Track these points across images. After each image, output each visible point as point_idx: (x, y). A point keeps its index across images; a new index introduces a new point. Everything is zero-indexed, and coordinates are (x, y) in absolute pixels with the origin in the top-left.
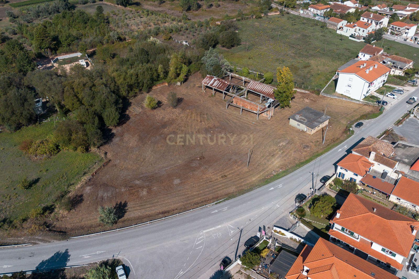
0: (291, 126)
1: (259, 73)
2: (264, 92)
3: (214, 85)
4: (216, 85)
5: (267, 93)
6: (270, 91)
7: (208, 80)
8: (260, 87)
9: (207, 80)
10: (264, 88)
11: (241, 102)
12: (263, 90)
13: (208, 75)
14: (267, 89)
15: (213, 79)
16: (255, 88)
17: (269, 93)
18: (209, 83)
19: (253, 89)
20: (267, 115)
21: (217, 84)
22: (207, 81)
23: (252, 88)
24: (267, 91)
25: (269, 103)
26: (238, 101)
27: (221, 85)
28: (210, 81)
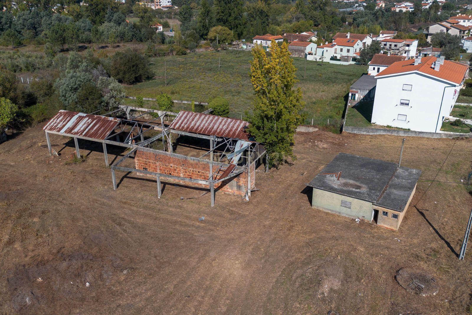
1: (197, 103)
2: (218, 131)
3: (76, 130)
4: (82, 129)
5: (227, 131)
6: (233, 127)
7: (61, 121)
8: (204, 122)
9: (58, 121)
10: (215, 124)
11: (158, 164)
12: (215, 127)
13: (62, 111)
14: (223, 123)
15: (76, 117)
16: (192, 124)
17: (231, 133)
18: (64, 126)
19: (188, 128)
20: (239, 187)
21: (85, 125)
22: (59, 123)
23: (183, 127)
24: (225, 127)
25: (239, 152)
26: (149, 162)
27: (97, 126)
28: (66, 121)
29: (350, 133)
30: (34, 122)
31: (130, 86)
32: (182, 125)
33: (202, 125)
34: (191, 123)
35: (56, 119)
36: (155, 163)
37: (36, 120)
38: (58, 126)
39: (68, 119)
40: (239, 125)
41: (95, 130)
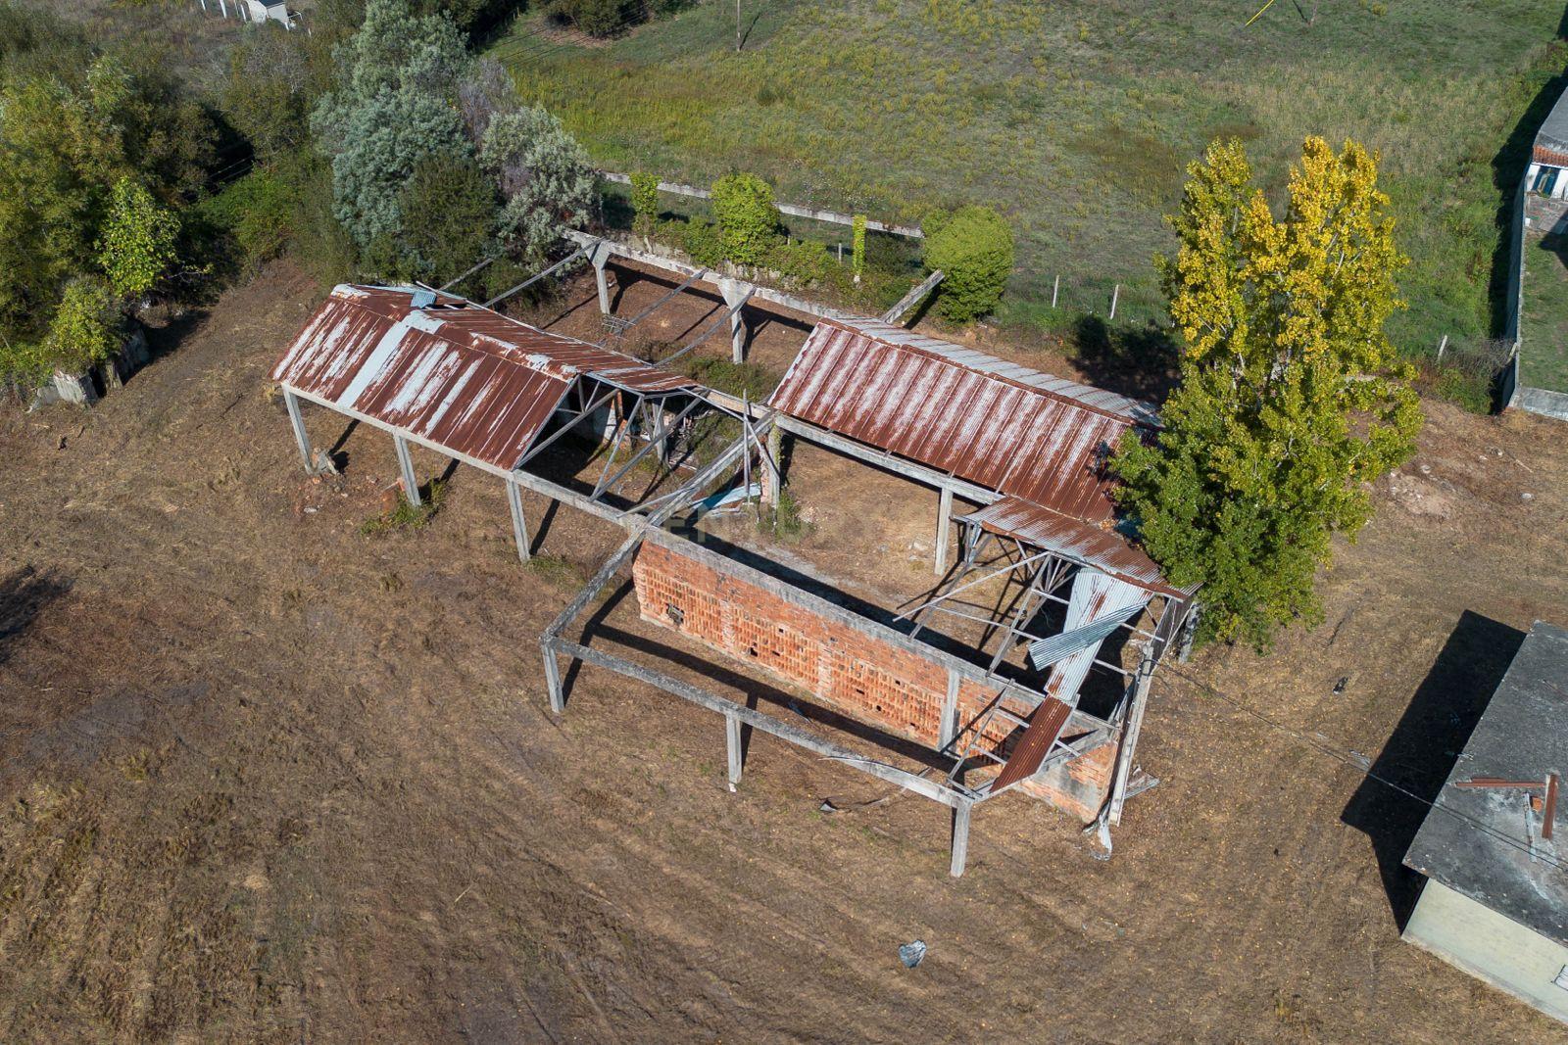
0: (1439, 969)
1: (877, 226)
2: (981, 451)
3: (398, 403)
4: (424, 399)
5: (1018, 461)
6: (1045, 440)
7: (340, 344)
8: (917, 397)
9: (330, 344)
10: (965, 410)
11: (726, 607)
12: (967, 431)
13: (343, 291)
14: (1002, 413)
15: (397, 332)
16: (866, 405)
17: (1038, 472)
18: (353, 372)
19: (848, 416)
20: (1074, 786)
21: (436, 382)
22: (332, 356)
23: (828, 411)
24: (1009, 437)
25: (1084, 636)
26: (692, 592)
27: (482, 395)
28: (361, 350)
29: (1540, 419)
30: (248, 262)
31: (598, 44)
32: (826, 399)
33: (909, 411)
34: (860, 391)
35: (322, 333)
36: (715, 602)
37: (253, 255)
38: (331, 372)
39: (367, 340)
40: (1072, 436)
41: (477, 415)
